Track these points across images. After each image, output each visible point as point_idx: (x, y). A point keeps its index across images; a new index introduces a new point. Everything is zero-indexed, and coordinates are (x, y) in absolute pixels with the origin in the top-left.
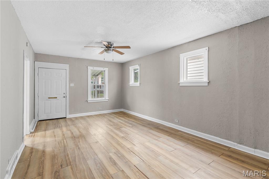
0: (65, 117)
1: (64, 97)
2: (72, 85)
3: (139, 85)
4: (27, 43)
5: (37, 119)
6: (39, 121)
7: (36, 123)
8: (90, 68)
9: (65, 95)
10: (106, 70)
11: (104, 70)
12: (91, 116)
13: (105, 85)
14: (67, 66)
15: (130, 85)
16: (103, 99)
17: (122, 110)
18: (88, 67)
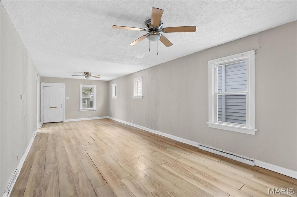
0: (62, 121)
1: (62, 107)
2: (68, 98)
3: (116, 98)
4: (38, 75)
5: (42, 122)
6: (44, 123)
7: (42, 124)
8: (81, 86)
9: (62, 106)
10: (95, 86)
11: (92, 87)
12: (82, 121)
13: (94, 98)
14: (63, 85)
15: (113, 98)
16: (92, 108)
17: (108, 117)
18: (80, 85)
